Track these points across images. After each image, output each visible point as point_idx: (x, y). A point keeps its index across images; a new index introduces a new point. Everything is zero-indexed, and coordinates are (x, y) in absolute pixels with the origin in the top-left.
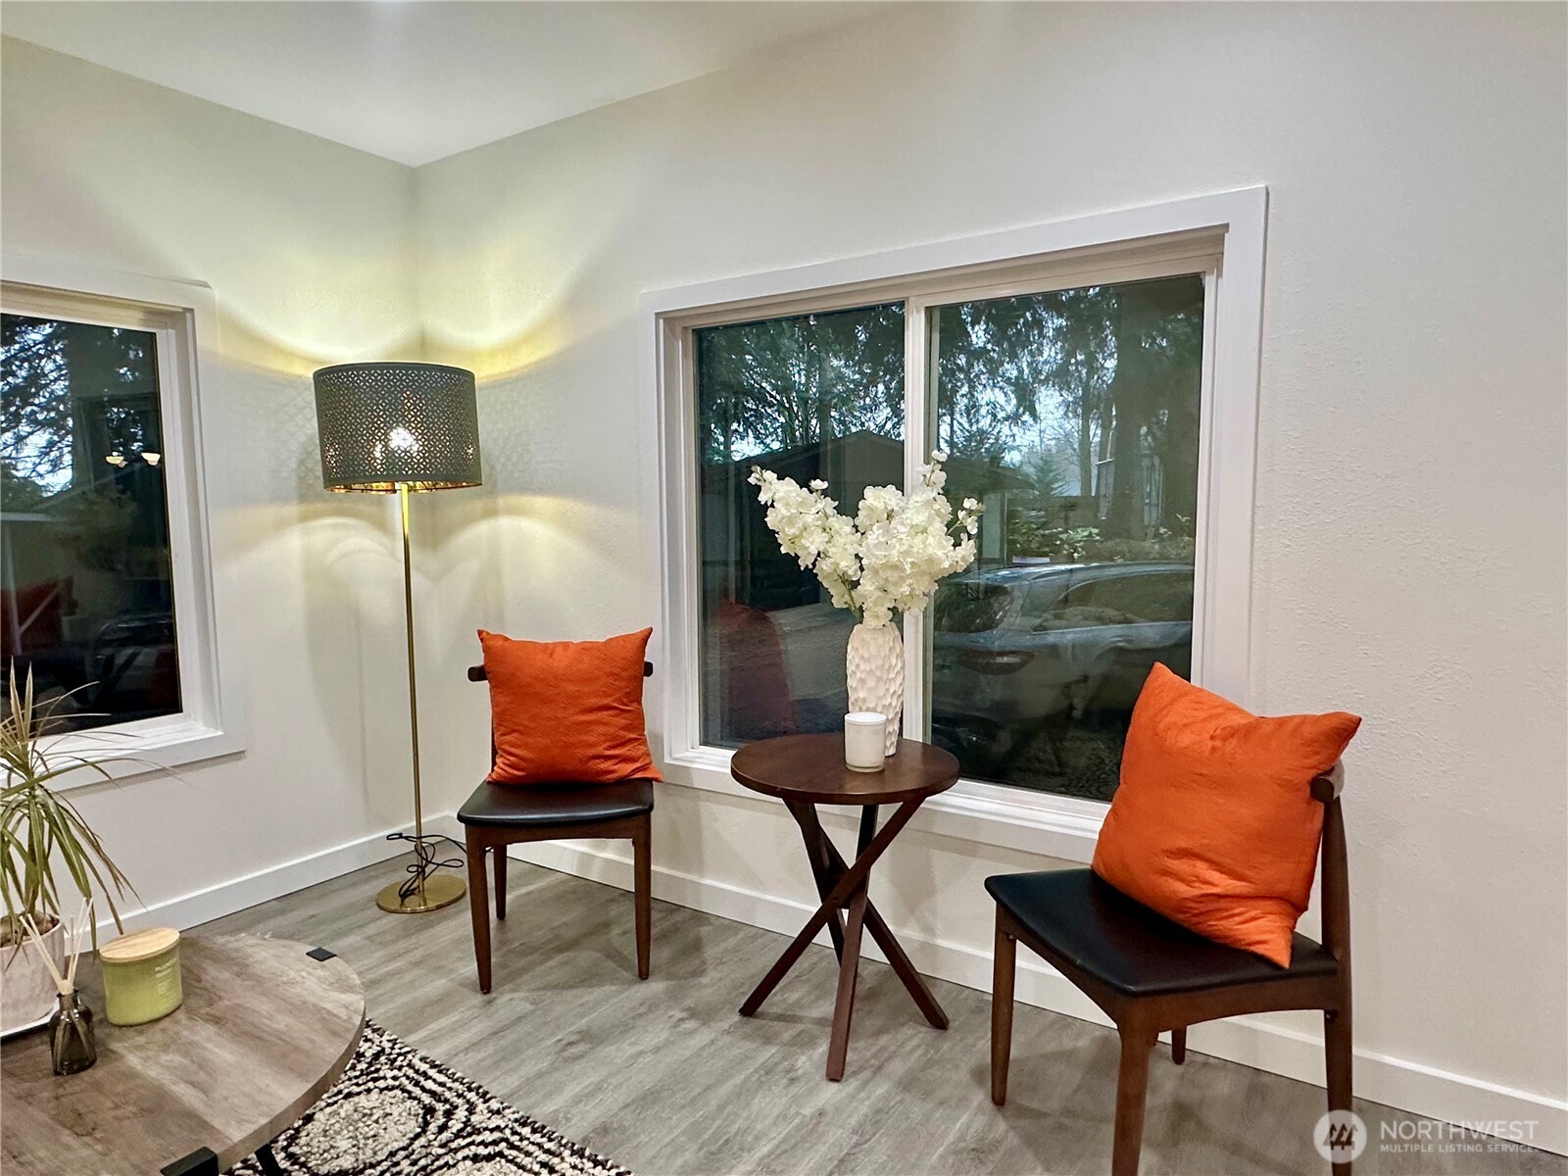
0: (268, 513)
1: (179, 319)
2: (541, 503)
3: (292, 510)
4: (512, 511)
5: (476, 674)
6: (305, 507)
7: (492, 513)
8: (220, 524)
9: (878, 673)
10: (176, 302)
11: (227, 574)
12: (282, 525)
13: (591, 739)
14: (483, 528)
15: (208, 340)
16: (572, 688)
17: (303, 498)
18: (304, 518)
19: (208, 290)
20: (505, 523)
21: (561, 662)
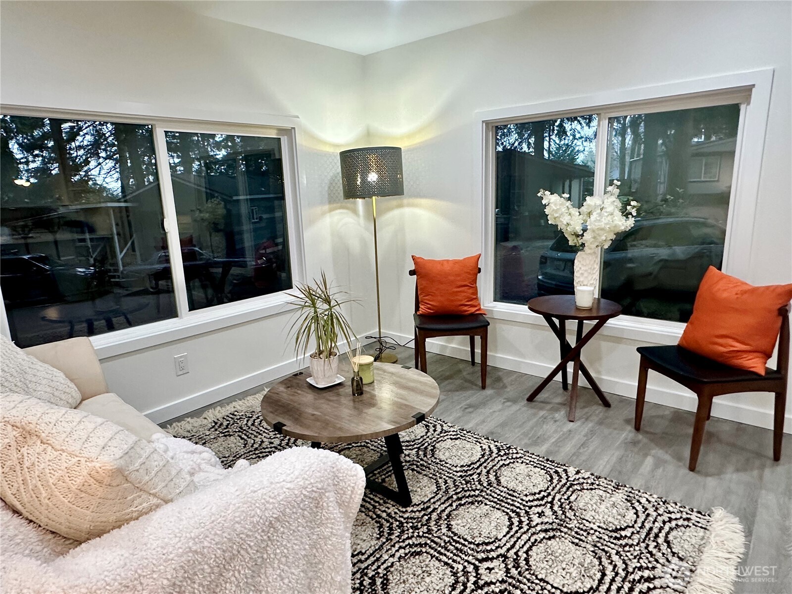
0: (318, 210)
1: (289, 132)
2: (423, 201)
3: (326, 207)
4: (409, 205)
5: (412, 273)
6: (332, 206)
7: (400, 206)
8: (305, 214)
9: (589, 271)
10: (287, 125)
11: (307, 235)
12: (323, 214)
13: (460, 298)
14: (396, 213)
15: (300, 139)
16: (452, 278)
17: (330, 202)
18: (331, 210)
19: (298, 119)
20: (407, 211)
21: (447, 268)
